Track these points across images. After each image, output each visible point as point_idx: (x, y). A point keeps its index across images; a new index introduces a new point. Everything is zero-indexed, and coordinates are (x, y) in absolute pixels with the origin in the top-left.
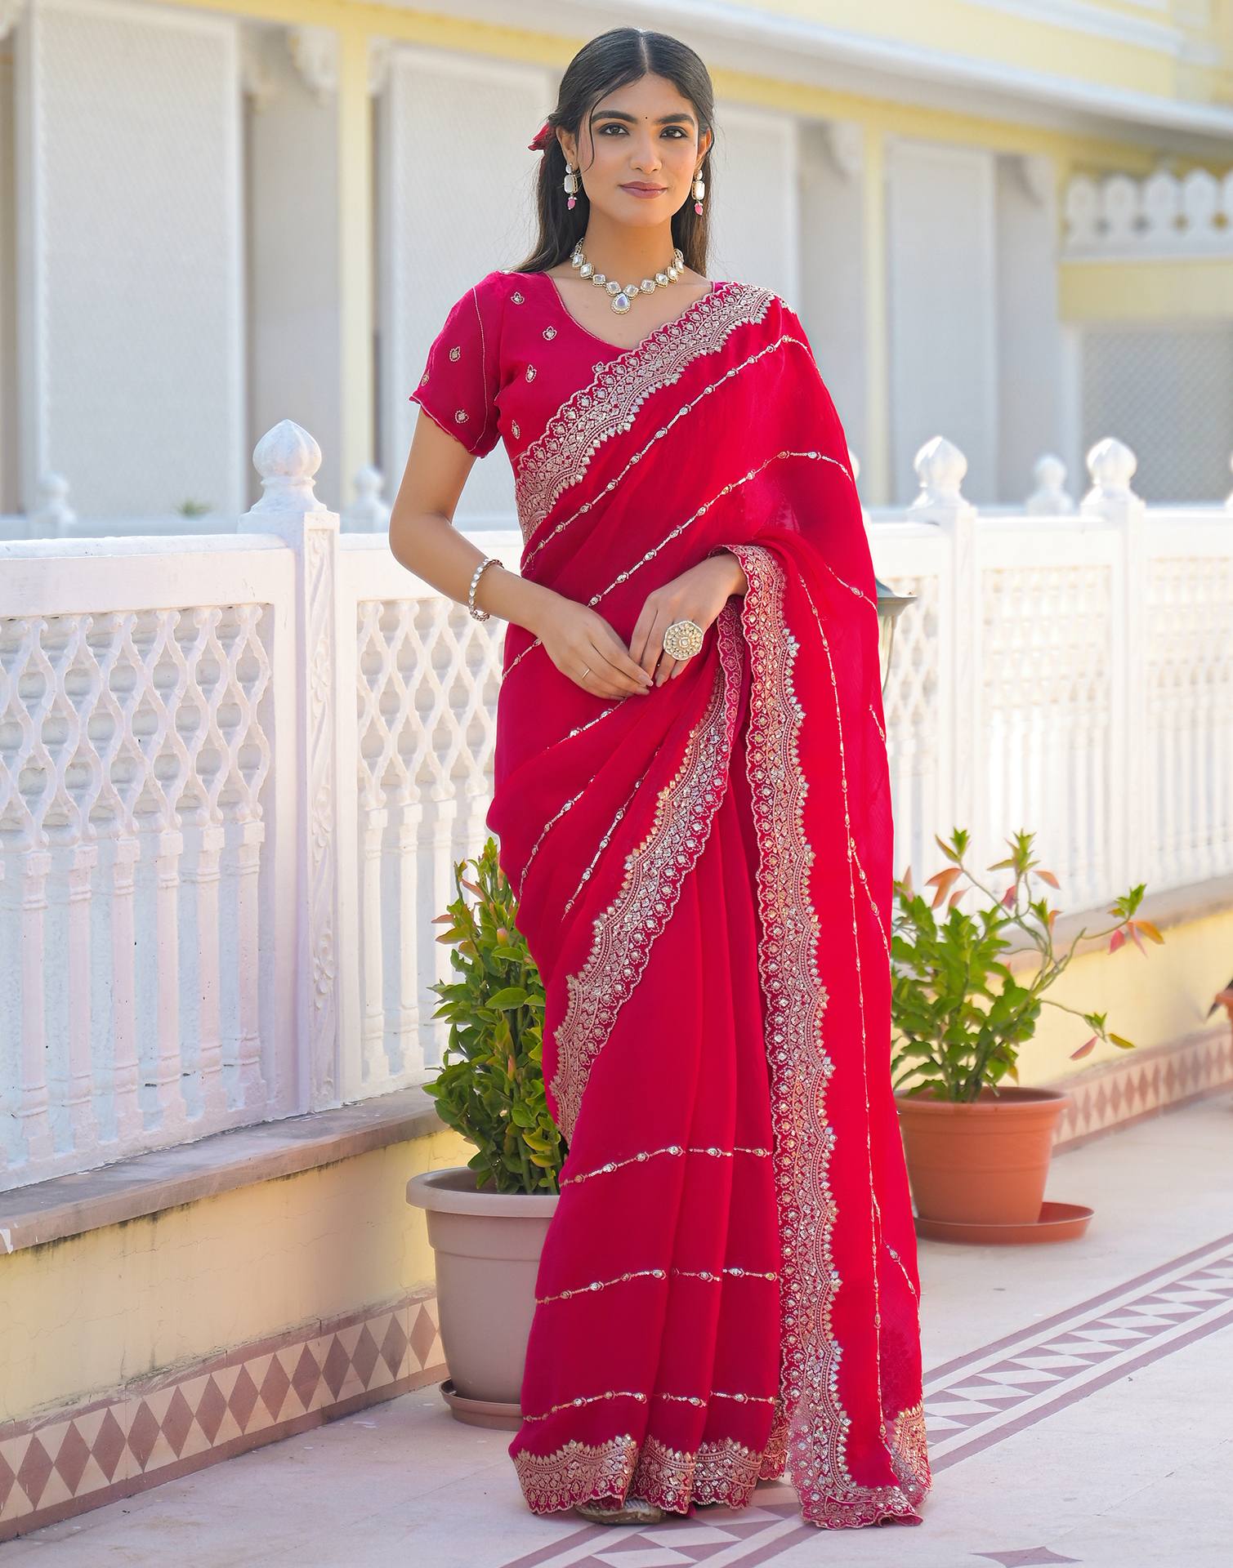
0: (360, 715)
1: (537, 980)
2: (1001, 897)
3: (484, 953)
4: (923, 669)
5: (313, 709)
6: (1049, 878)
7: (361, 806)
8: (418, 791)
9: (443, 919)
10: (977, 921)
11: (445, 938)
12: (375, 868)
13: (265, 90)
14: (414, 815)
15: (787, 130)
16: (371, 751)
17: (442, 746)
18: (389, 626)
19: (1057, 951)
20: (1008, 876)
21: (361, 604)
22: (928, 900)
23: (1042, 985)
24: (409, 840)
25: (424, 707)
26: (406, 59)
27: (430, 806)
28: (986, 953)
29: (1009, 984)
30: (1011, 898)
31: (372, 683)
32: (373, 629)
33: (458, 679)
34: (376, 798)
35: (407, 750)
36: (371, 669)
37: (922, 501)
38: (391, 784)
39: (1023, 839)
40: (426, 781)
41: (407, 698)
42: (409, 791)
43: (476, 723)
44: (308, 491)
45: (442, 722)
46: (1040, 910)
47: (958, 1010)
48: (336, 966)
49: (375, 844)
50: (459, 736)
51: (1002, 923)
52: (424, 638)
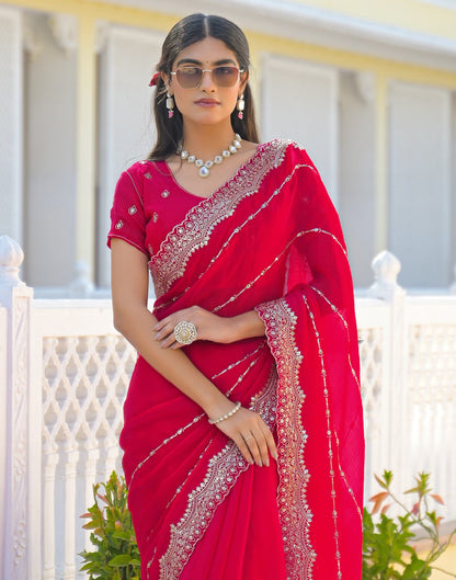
0: (44, 400)
1: (137, 551)
2: (410, 509)
3: (108, 536)
4: (373, 381)
5: (16, 397)
6: (438, 499)
7: (43, 452)
8: (77, 444)
9: (85, 516)
10: (396, 522)
11: (87, 527)
12: (51, 486)
13: (35, 49)
14: (74, 457)
15: (332, 77)
16: (49, 421)
17: (91, 418)
18: (61, 352)
19: (442, 539)
20: (415, 497)
21: (45, 339)
22: (370, 510)
23: (432, 558)
24: (71, 471)
25: (81, 396)
26: (116, 33)
27: (83, 451)
28: (402, 541)
29: (414, 558)
30: (416, 509)
31: (51, 383)
32: (52, 352)
33: (101, 382)
34: (52, 447)
35: (71, 421)
36: (50, 375)
37: (374, 287)
38: (61, 439)
39: (424, 477)
40: (81, 438)
41: (71, 391)
42: (72, 445)
43: (111, 407)
44: (16, 274)
45: (91, 406)
46: (432, 516)
47: (385, 572)
48: (27, 541)
49: (51, 473)
50: (101, 413)
51: (411, 524)
52: (82, 358)
